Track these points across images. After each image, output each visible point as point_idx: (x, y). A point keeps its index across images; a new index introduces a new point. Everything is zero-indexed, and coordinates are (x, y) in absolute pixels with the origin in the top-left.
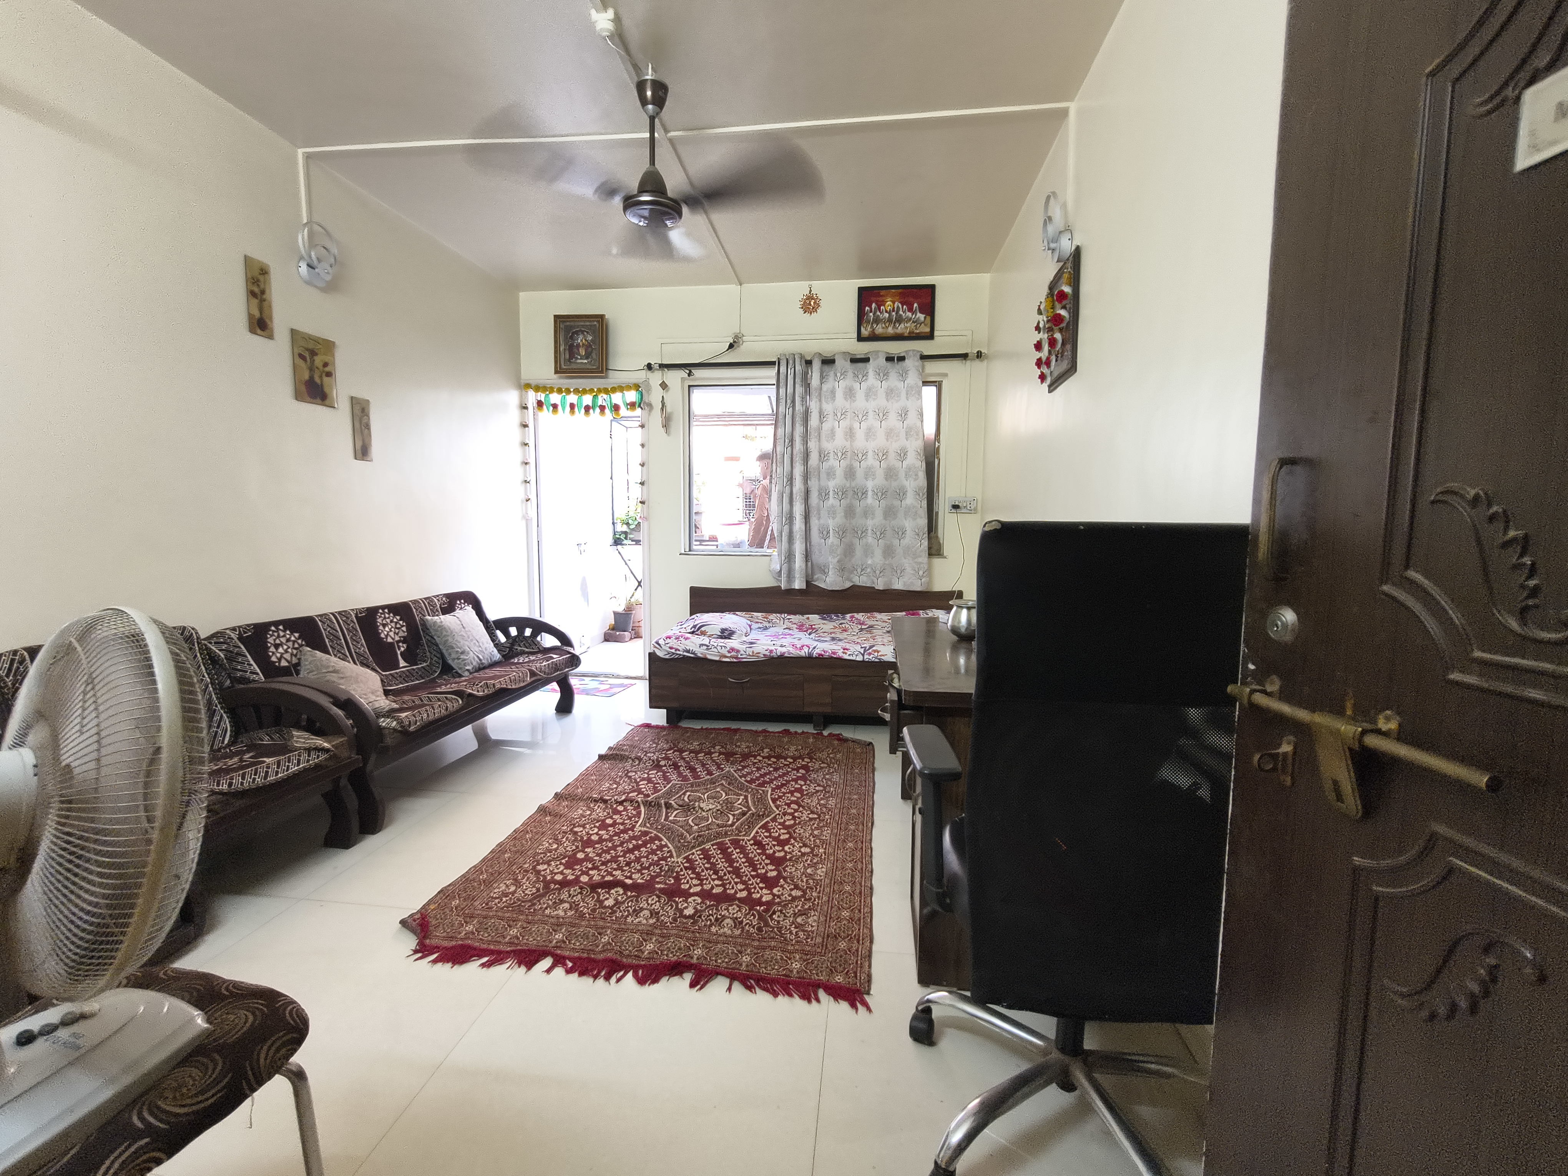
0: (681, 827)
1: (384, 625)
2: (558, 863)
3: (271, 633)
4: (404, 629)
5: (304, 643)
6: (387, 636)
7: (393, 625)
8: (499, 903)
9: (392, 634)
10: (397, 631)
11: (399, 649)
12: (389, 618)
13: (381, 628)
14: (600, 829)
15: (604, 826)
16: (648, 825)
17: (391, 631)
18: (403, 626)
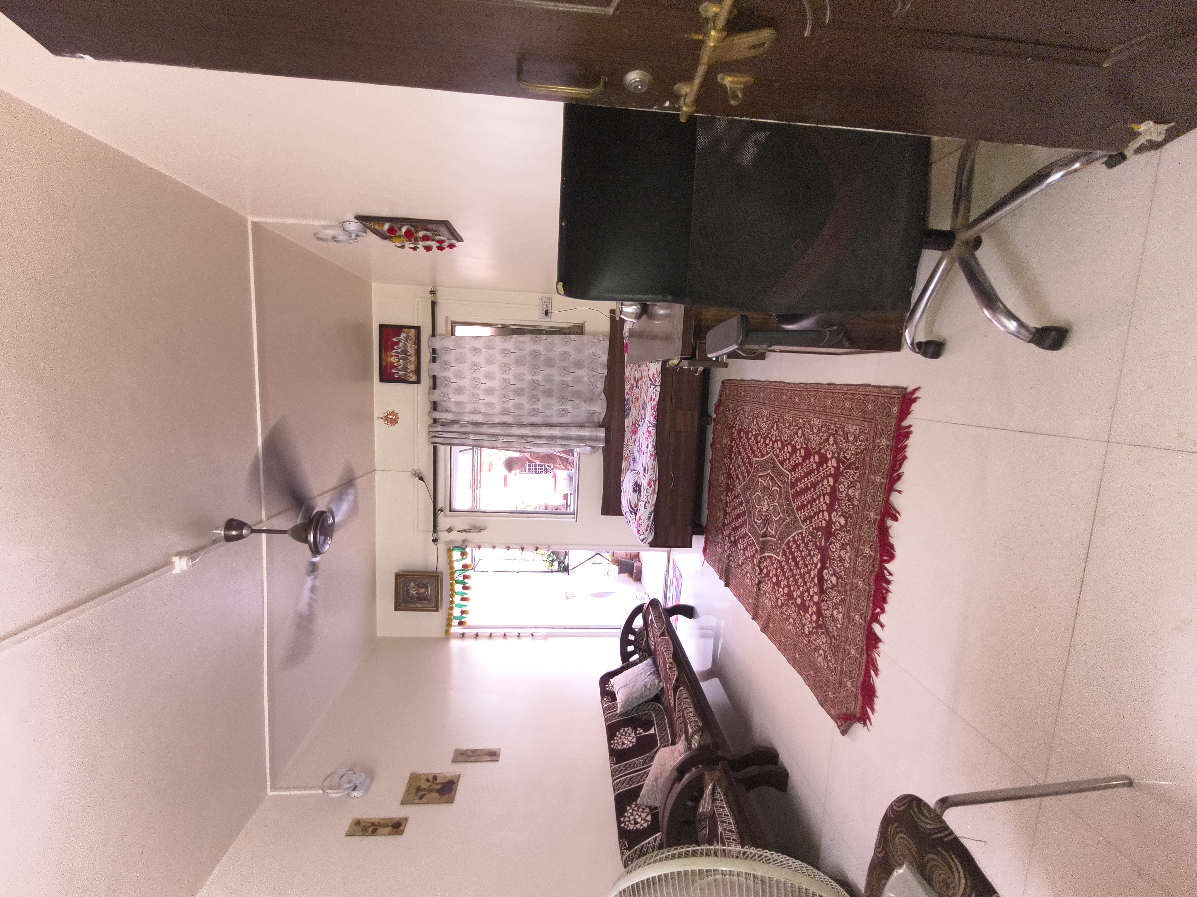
0: (780, 526)
1: (623, 744)
2: (804, 618)
3: (626, 827)
4: (626, 729)
5: (634, 803)
6: (631, 742)
7: (623, 737)
8: (831, 662)
9: (630, 738)
10: (627, 735)
11: (641, 733)
12: (618, 740)
13: (625, 746)
14: (779, 586)
15: (778, 583)
16: (778, 551)
17: (627, 739)
18: (624, 730)
